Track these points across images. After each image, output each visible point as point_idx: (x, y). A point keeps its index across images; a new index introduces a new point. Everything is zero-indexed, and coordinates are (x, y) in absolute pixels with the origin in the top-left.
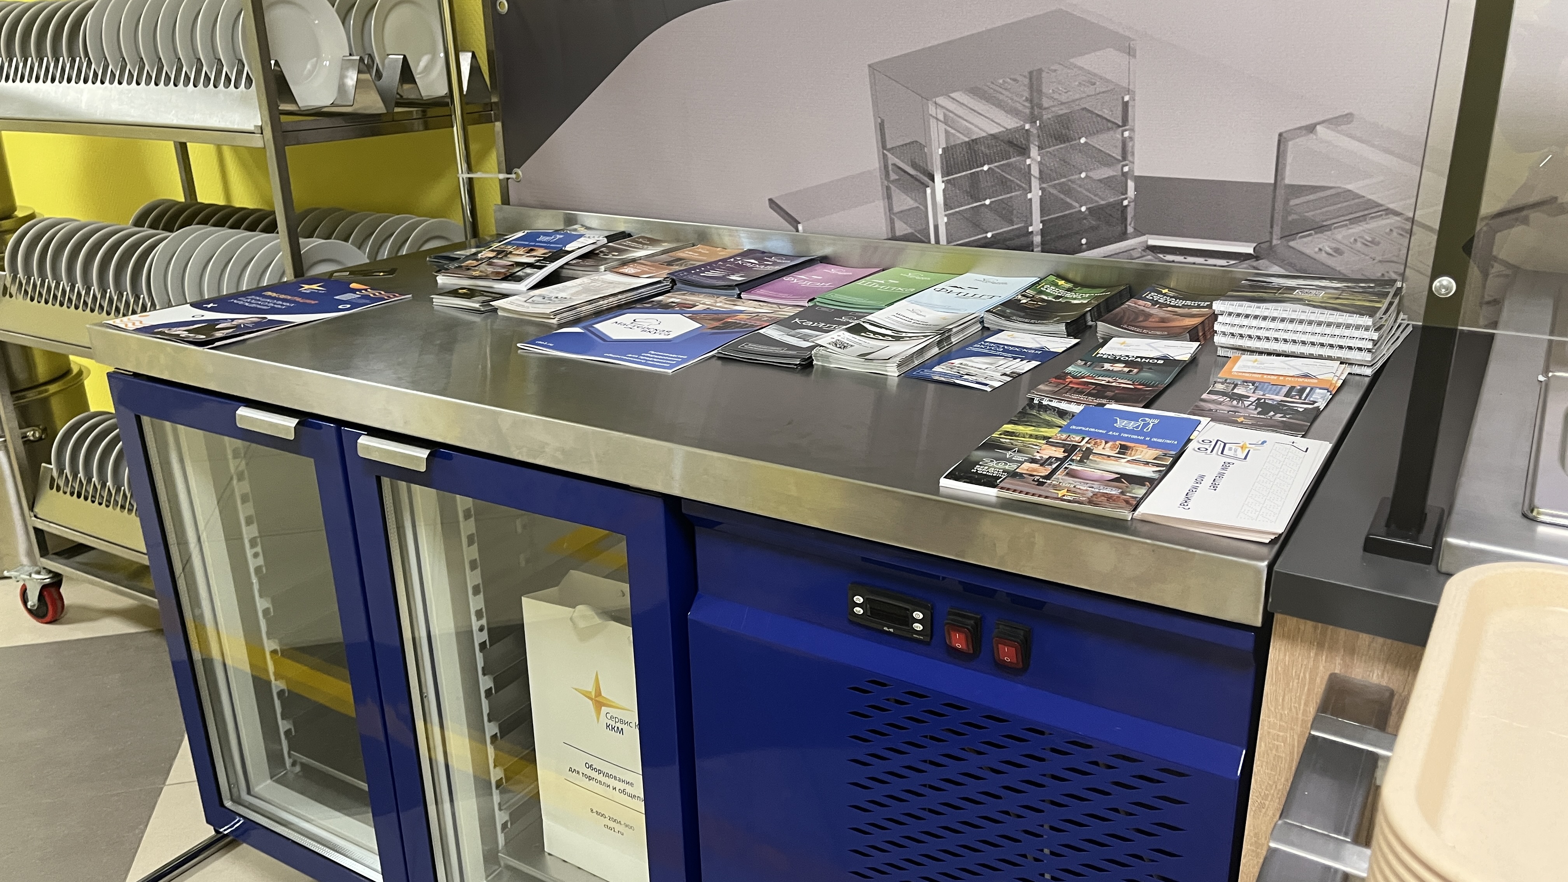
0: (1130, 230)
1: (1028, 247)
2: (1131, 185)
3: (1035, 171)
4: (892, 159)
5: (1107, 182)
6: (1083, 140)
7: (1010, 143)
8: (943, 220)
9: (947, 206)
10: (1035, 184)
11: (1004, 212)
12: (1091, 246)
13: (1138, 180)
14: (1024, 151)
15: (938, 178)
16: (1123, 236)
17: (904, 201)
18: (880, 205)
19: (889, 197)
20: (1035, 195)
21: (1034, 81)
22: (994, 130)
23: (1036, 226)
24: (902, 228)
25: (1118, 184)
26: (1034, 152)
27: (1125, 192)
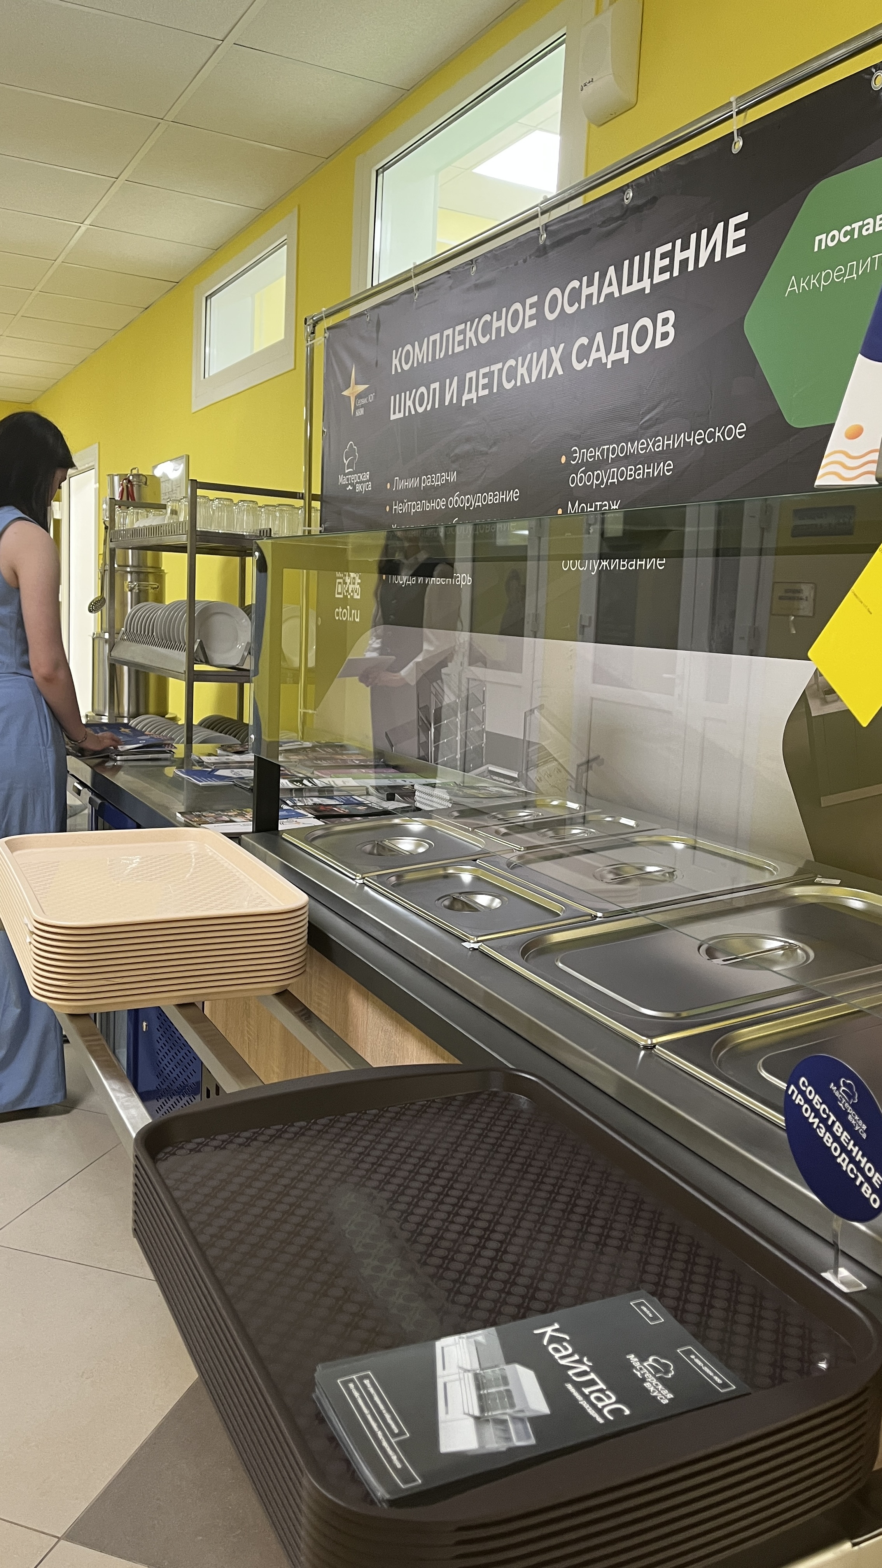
0: (484, 761)
1: (456, 766)
2: (485, 735)
5: (478, 733)
6: (473, 710)
12: (474, 768)
13: (487, 732)
20: (458, 738)
23: (458, 756)
25: (482, 734)
27: (483, 740)
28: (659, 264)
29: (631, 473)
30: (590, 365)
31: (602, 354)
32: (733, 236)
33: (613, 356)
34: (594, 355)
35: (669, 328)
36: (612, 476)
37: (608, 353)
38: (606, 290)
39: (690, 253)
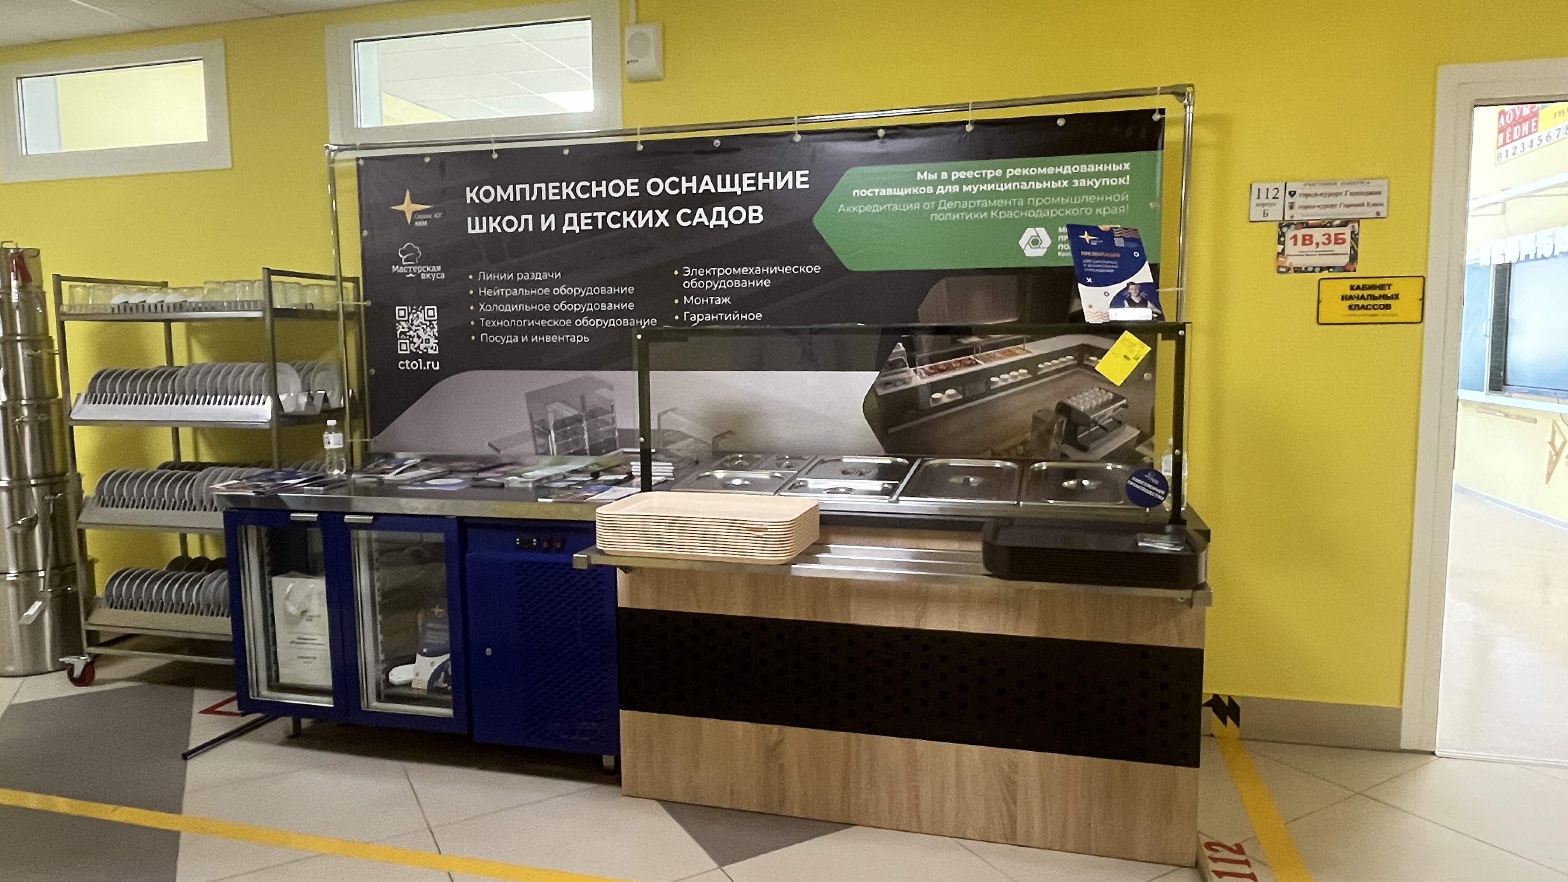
0: (618, 447)
1: (585, 454)
2: (617, 432)
3: (585, 428)
4: (536, 426)
5: (609, 431)
6: (600, 418)
7: (576, 419)
8: (555, 447)
9: (556, 441)
10: (586, 433)
11: (576, 442)
12: (606, 453)
13: (619, 430)
14: (581, 421)
15: (552, 432)
16: (616, 449)
17: (540, 441)
18: (531, 443)
19: (535, 440)
20: (586, 436)
21: (583, 398)
22: (570, 415)
23: (587, 447)
24: (540, 450)
25: (612, 431)
26: (585, 422)
27: (615, 434)
28: (746, 182)
29: (737, 283)
30: (694, 224)
31: (704, 219)
32: (799, 179)
33: (714, 222)
34: (697, 220)
35: (759, 214)
36: (724, 285)
37: (710, 219)
38: (703, 187)
39: (770, 181)
